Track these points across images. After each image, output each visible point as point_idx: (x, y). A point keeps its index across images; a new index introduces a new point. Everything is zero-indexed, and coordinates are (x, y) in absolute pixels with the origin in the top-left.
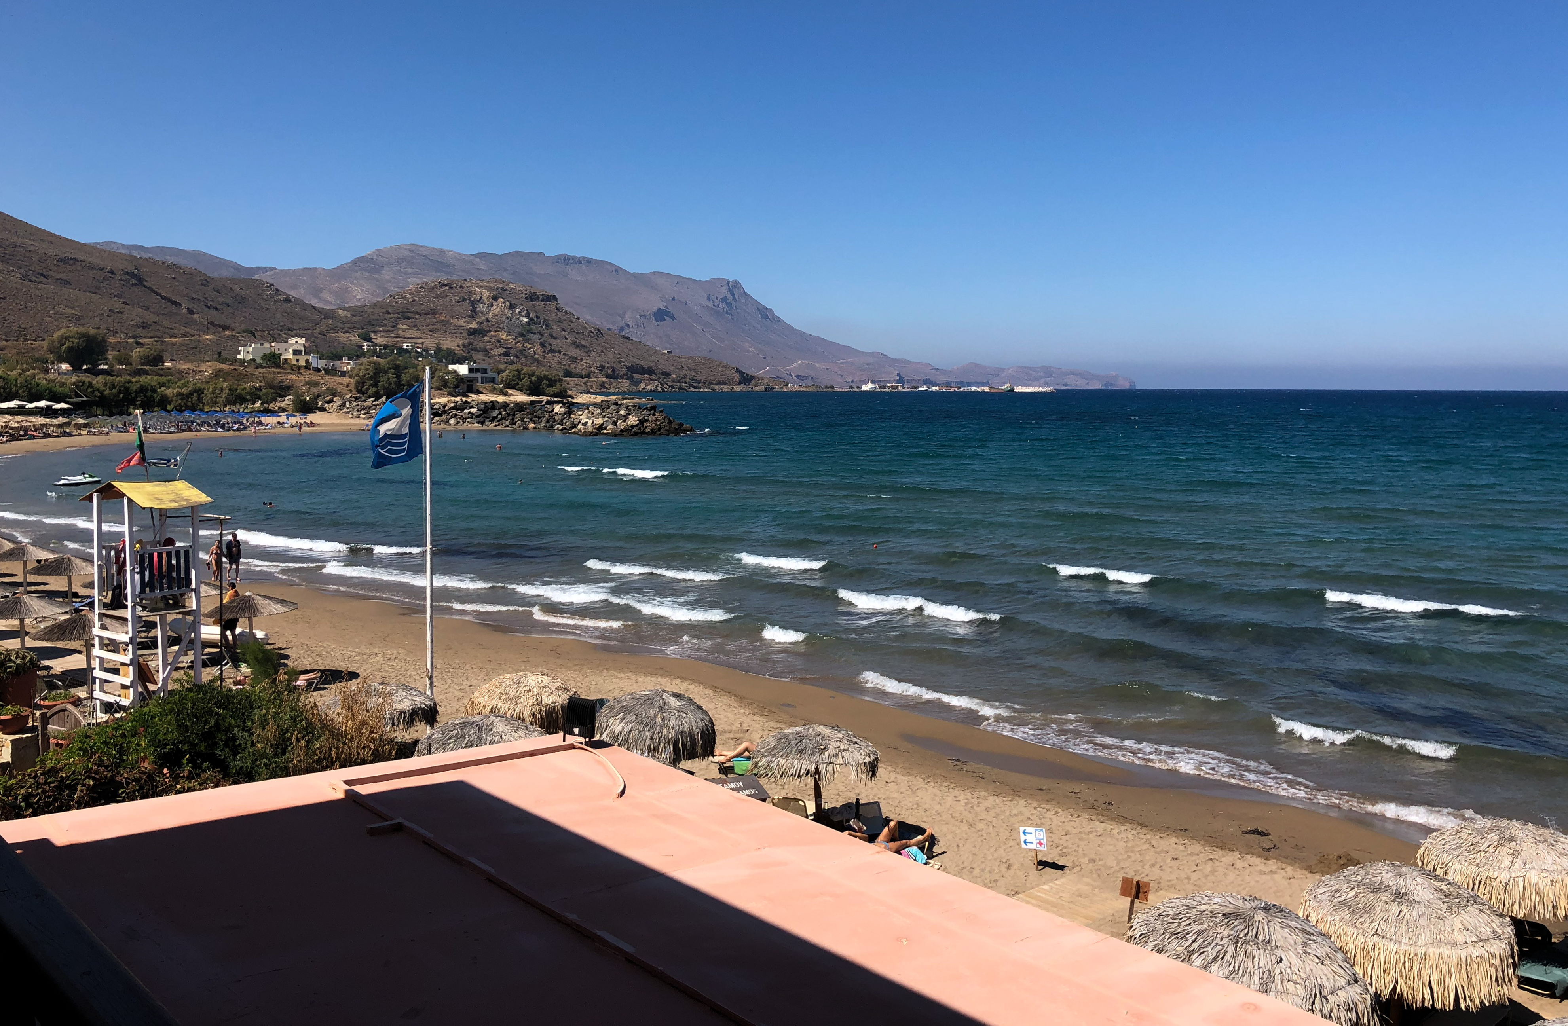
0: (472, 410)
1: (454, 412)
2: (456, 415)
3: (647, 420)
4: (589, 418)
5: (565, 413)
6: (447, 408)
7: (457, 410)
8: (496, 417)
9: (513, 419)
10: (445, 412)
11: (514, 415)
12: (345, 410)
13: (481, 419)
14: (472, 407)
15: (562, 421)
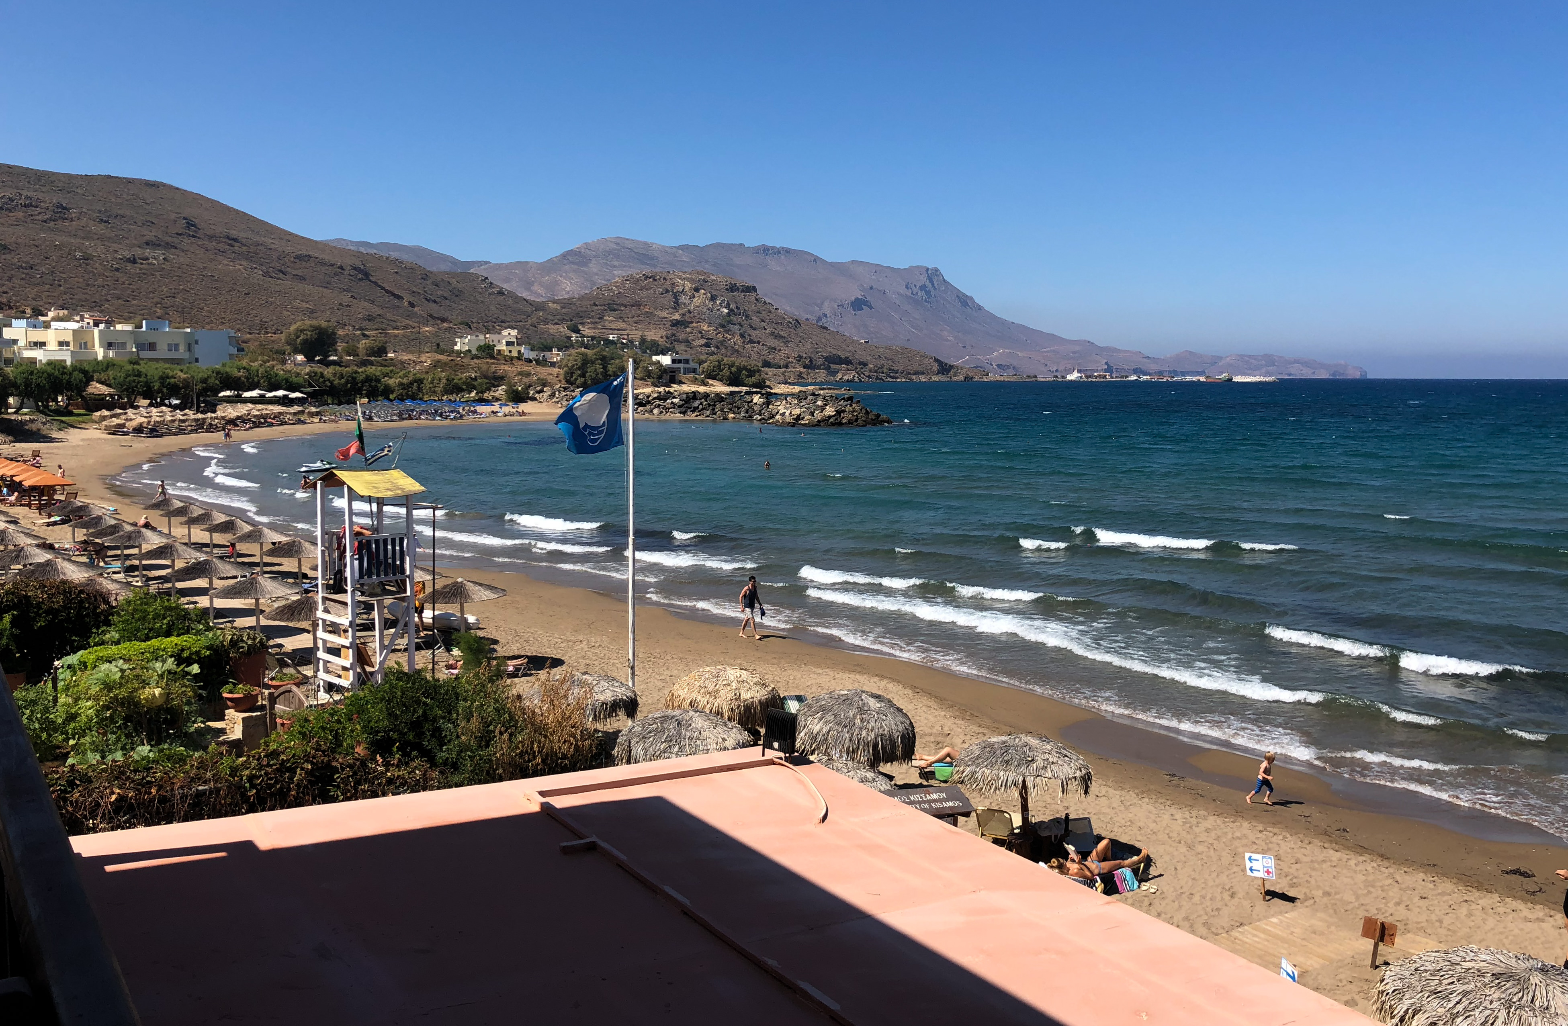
0: (675, 400)
1: (658, 402)
2: (659, 406)
3: (844, 411)
4: (786, 408)
5: (764, 404)
6: (650, 398)
7: (660, 400)
8: (698, 408)
9: (713, 409)
10: (649, 402)
11: (715, 405)
12: (555, 399)
13: (683, 409)
14: (674, 397)
15: (760, 411)
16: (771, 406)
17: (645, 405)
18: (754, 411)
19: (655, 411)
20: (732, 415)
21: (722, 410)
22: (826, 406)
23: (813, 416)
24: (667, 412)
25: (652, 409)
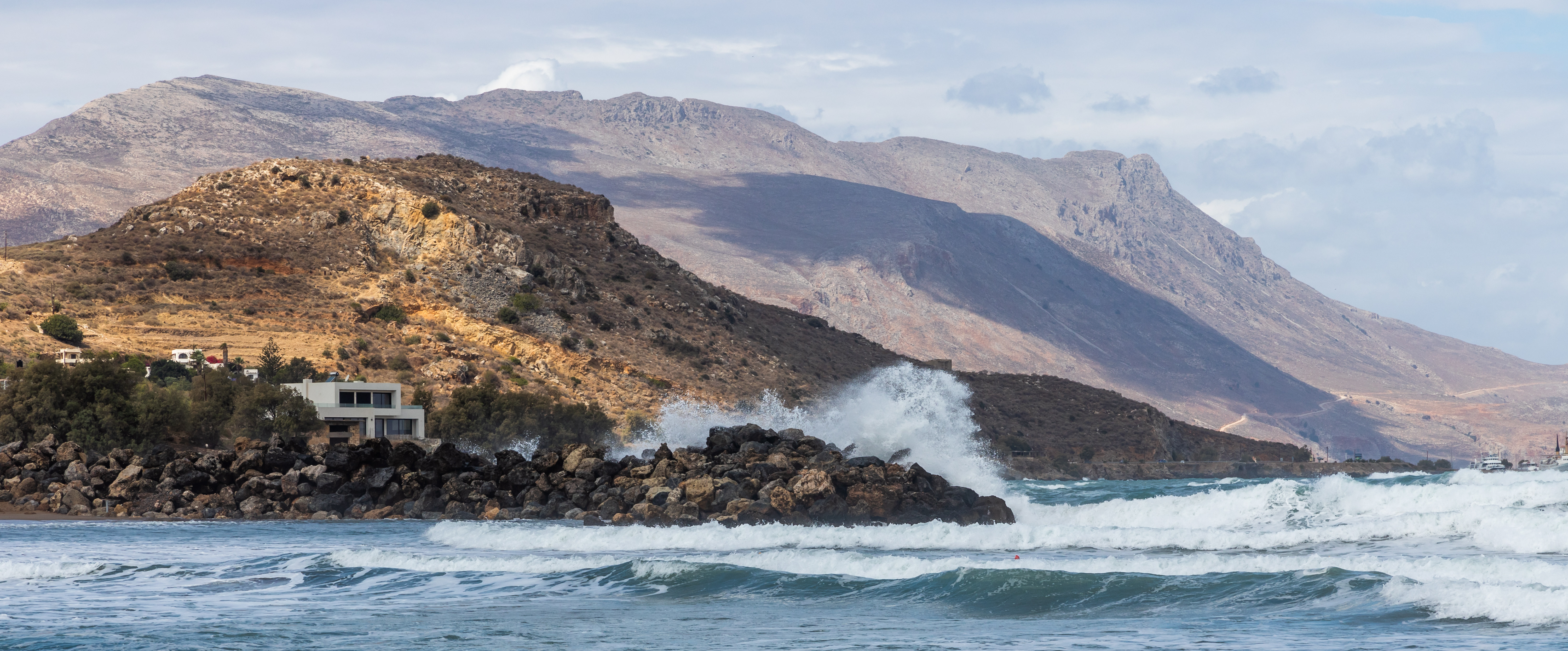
1: (255, 479)
6: (234, 466)
16: (620, 480)
17: (215, 489)
18: (564, 494)
19: (249, 505)
20: (495, 511)
21: (461, 497)
22: (798, 466)
23: (755, 497)
24: (285, 508)
25: (238, 500)
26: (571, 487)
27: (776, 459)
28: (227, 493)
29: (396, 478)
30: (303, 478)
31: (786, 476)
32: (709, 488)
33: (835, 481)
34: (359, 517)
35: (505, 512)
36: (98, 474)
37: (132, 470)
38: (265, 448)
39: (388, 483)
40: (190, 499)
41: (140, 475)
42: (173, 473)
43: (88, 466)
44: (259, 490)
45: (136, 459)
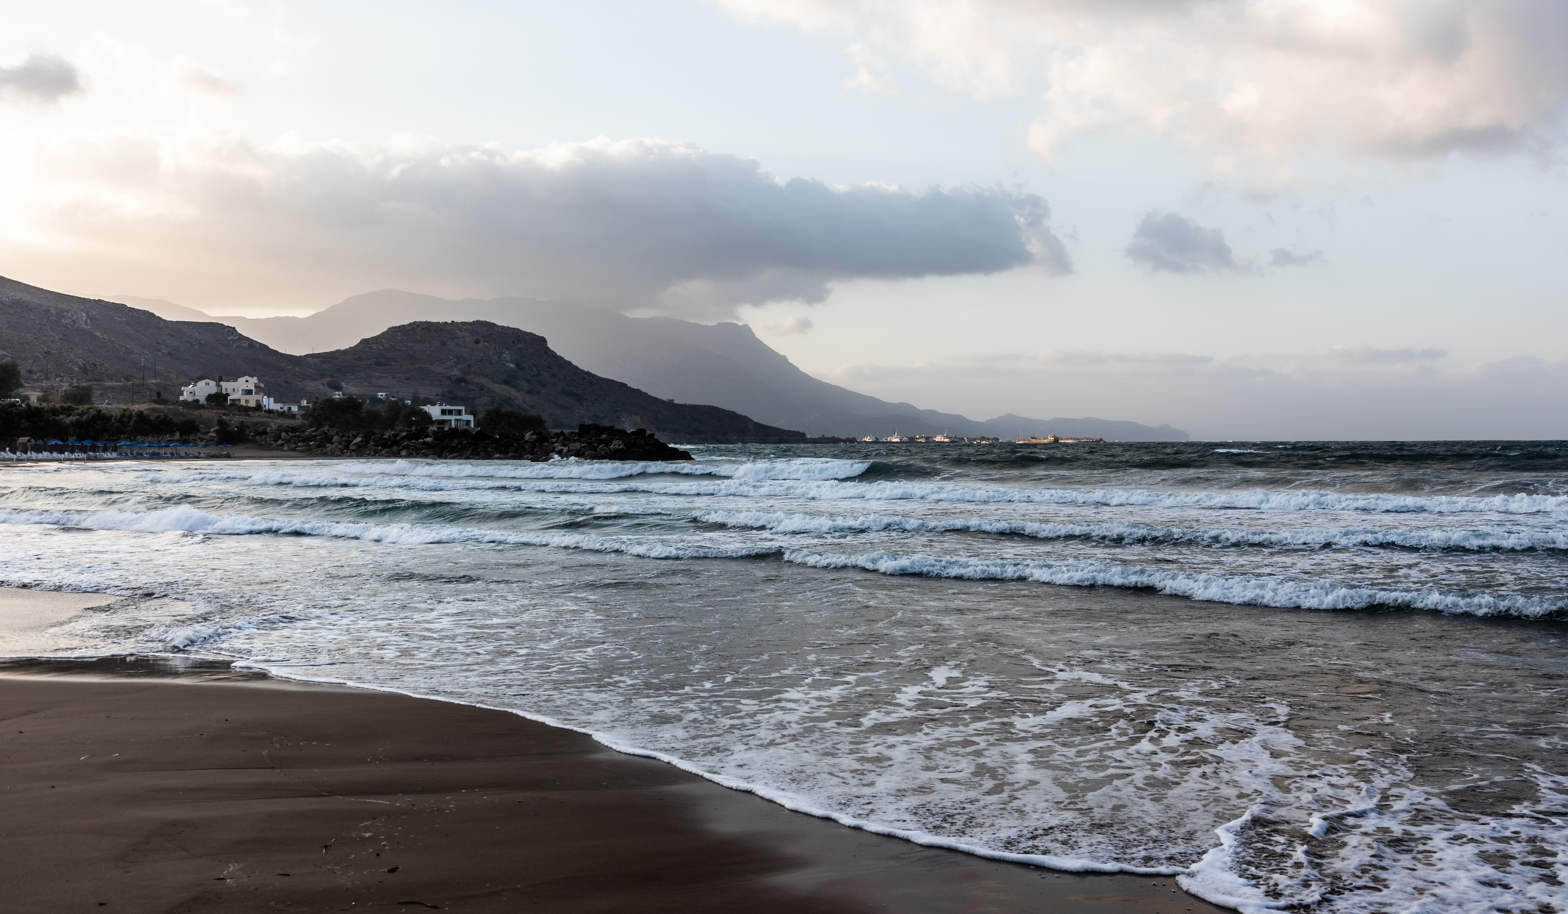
0: (428, 439)
1: (407, 442)
4: (564, 445)
7: (410, 439)
10: (397, 443)
12: (280, 442)
14: (427, 436)
15: (533, 449)
16: (546, 444)
17: (390, 447)
18: (525, 449)
19: (404, 453)
20: (498, 455)
21: (485, 450)
22: (612, 439)
23: (596, 450)
24: (418, 454)
25: (400, 451)
26: (527, 447)
27: (604, 436)
28: (395, 448)
29: (460, 443)
30: (425, 442)
31: (607, 443)
32: (579, 447)
33: (625, 445)
34: (446, 458)
35: (502, 456)
36: (345, 441)
37: (358, 439)
38: (410, 431)
39: (457, 444)
40: (381, 450)
41: (361, 441)
42: (374, 440)
43: (342, 437)
44: (407, 447)
45: (360, 435)
